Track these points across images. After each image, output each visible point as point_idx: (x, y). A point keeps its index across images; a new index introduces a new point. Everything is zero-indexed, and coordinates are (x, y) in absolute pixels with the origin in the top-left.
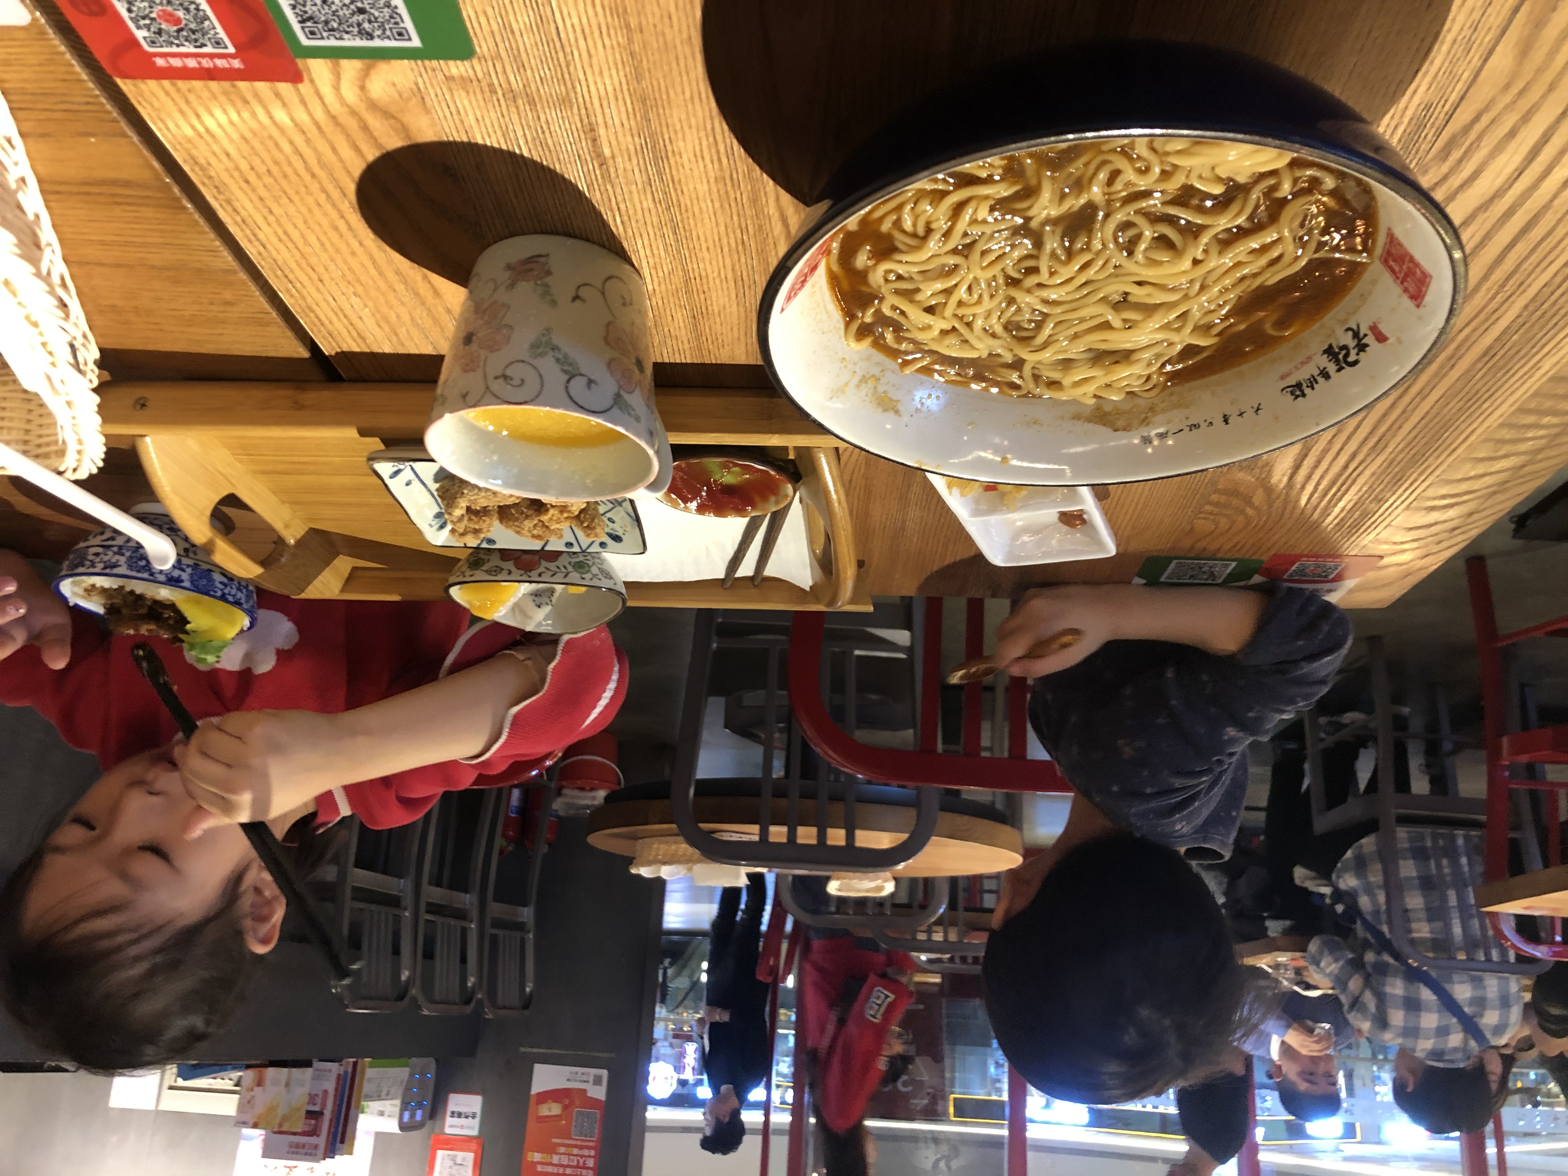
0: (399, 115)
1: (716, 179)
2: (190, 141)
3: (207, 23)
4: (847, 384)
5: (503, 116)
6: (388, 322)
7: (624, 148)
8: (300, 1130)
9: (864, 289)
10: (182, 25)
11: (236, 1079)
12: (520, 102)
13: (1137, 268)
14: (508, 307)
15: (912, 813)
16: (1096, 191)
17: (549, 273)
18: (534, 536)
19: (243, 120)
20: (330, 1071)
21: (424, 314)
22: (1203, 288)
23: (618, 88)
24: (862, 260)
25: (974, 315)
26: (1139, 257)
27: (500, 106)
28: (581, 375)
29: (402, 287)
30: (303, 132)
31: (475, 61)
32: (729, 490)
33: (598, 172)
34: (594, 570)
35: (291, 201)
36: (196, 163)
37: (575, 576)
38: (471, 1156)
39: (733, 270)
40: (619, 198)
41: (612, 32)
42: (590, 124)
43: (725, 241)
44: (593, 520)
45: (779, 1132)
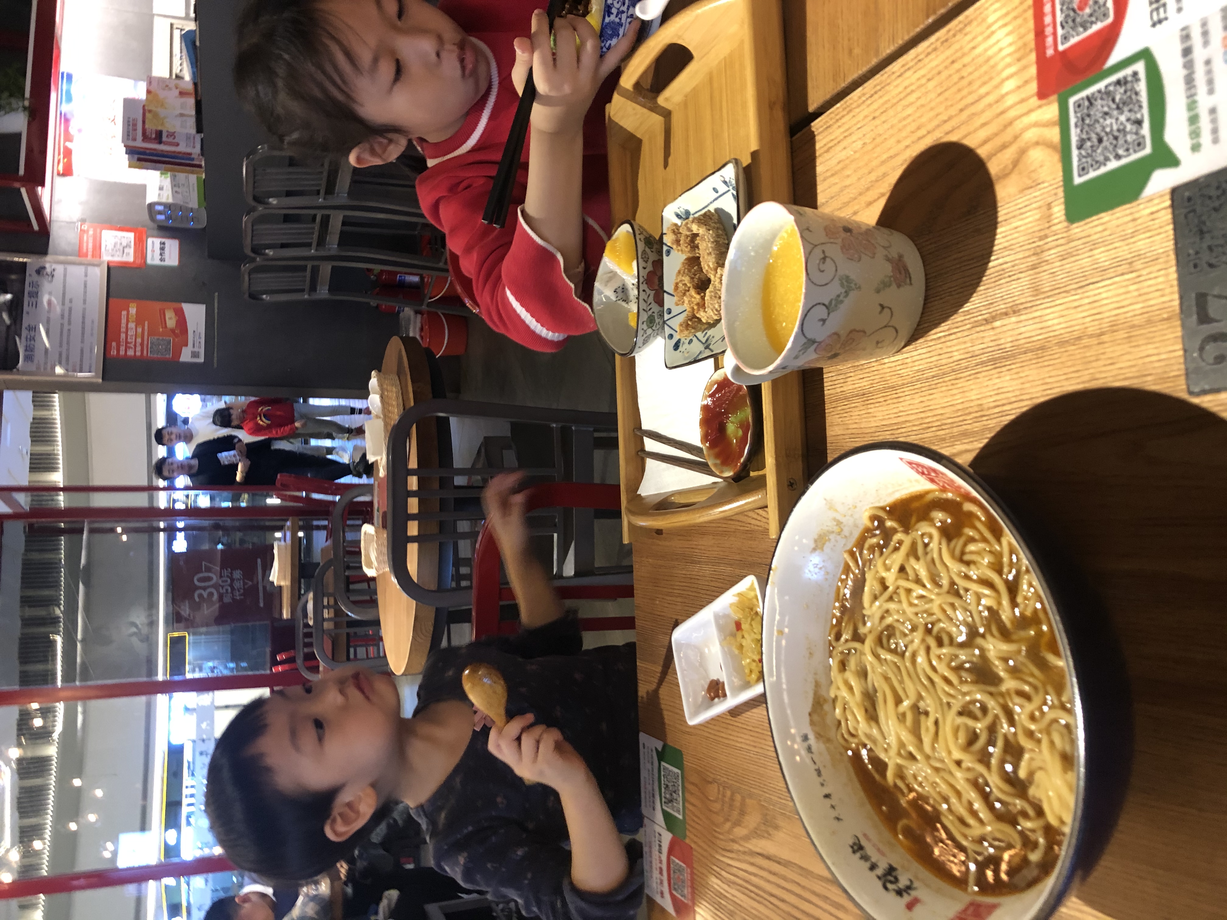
0: (1016, 171)
1: (981, 405)
2: (984, 20)
3: (1081, 29)
4: (836, 511)
5: (1021, 246)
6: (843, 169)
7: (1001, 336)
8: (147, 126)
9: (914, 519)
10: (1078, 12)
11: (180, 75)
12: (1034, 258)
13: (951, 720)
14: (873, 257)
15: (433, 587)
16: (1009, 684)
17: (899, 286)
18: (677, 284)
19: (1003, 58)
20: (194, 147)
21: (852, 196)
22: (937, 770)
23: (1050, 329)
24: (939, 516)
25: (900, 602)
26: (960, 720)
27: (1030, 244)
28: (829, 314)
29: (874, 178)
30: (997, 102)
31: (1065, 224)
32: (722, 429)
33: (980, 318)
34: (649, 331)
35: (939, 95)
36: (966, 26)
37: (644, 317)
38: (131, 259)
39: (906, 421)
40: (959, 335)
41: (1096, 323)
42: (1019, 311)
43: (929, 414)
44: (693, 328)
45: (151, 499)
